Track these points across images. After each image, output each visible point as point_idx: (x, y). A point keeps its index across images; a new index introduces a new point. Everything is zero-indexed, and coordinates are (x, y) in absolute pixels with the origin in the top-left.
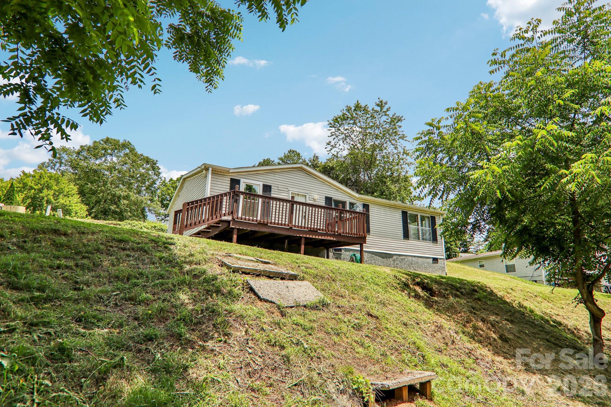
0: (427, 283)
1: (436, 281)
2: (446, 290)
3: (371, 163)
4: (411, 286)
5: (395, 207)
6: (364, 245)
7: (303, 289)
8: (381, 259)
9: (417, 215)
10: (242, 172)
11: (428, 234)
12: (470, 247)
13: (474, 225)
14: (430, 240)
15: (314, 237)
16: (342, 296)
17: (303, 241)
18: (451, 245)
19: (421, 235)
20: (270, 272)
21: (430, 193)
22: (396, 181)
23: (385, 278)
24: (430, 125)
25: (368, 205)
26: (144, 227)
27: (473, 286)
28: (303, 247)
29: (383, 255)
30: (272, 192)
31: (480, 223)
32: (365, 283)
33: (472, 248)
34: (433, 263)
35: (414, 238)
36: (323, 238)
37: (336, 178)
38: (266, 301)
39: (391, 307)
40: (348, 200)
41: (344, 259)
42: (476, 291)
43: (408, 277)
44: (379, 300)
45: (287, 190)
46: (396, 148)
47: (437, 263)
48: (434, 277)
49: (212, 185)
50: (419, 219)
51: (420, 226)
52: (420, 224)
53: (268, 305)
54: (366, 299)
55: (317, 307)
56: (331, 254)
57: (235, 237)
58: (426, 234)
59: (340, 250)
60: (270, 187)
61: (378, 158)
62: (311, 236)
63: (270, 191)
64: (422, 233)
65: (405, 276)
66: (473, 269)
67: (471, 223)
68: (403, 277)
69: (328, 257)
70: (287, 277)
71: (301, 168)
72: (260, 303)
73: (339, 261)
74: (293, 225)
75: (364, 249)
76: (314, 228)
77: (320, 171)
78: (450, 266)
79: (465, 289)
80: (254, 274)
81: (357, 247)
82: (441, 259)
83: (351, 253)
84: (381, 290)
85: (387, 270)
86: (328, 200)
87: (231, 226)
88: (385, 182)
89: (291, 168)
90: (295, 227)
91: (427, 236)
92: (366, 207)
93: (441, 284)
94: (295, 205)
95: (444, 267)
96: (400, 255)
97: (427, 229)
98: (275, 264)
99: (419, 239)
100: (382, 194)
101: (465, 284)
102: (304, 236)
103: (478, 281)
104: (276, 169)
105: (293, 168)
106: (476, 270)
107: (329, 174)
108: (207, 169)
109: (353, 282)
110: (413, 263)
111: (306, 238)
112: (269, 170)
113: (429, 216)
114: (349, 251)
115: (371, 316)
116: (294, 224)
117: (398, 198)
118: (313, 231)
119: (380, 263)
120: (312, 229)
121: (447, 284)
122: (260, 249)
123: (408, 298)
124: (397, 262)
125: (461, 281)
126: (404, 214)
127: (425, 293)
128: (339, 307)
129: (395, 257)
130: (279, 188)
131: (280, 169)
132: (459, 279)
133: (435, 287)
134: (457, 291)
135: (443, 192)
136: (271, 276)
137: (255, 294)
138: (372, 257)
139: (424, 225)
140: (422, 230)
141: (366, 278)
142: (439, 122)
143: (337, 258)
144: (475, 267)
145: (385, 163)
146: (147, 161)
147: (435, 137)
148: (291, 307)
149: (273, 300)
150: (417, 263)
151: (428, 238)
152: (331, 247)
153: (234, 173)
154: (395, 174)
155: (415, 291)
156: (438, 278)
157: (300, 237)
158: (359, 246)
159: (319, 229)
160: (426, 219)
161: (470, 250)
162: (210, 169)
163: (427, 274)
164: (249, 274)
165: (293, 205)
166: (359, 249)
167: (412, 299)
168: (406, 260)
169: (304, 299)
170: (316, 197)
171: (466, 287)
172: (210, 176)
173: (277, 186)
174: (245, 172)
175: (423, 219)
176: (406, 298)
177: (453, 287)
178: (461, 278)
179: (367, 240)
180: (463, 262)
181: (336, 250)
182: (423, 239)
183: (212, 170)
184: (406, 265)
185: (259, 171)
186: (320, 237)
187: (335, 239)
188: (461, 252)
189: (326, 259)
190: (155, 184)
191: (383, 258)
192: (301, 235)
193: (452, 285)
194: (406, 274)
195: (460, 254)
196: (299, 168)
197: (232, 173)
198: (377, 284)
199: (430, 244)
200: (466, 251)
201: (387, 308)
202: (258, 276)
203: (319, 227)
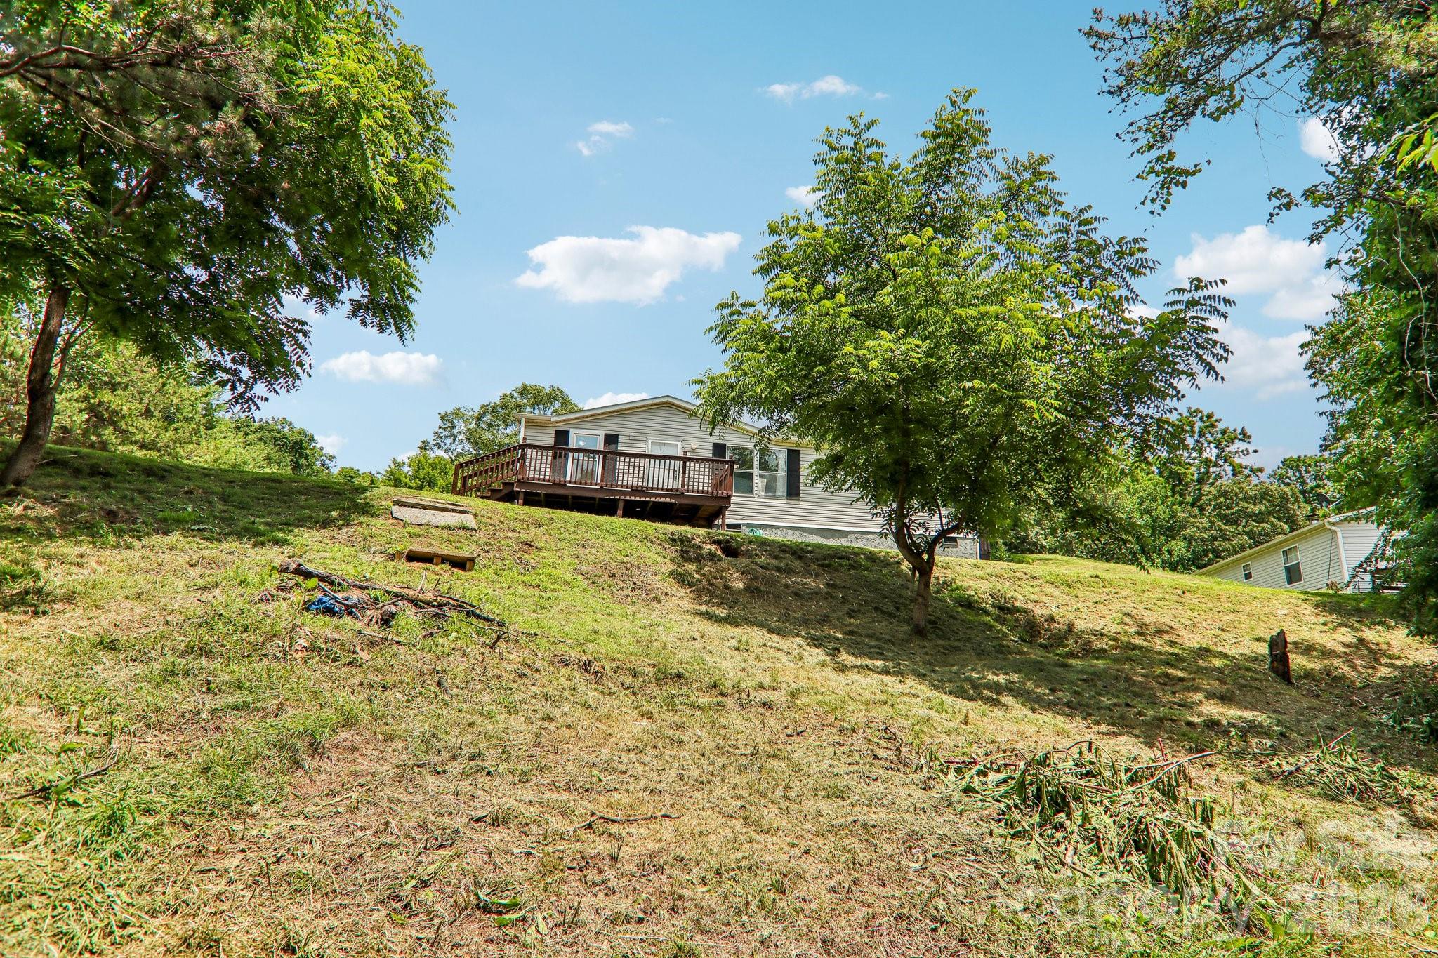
4: (697, 543)
10: (572, 419)
15: (638, 498)
17: (621, 505)
25: (798, 452)
28: (619, 512)
30: (619, 444)
36: (653, 499)
40: (756, 446)
45: (644, 439)
60: (617, 436)
62: (633, 498)
63: (617, 442)
71: (670, 403)
86: (718, 447)
87: (515, 489)
89: (651, 405)
92: (794, 454)
102: (622, 497)
105: (655, 405)
111: (626, 501)
116: (609, 482)
130: (631, 438)
153: (560, 421)
165: (605, 457)
170: (695, 445)
173: (628, 434)
174: (576, 419)
185: (598, 415)
186: (648, 499)
187: (673, 501)
192: (617, 497)
196: (665, 403)
197: (556, 422)
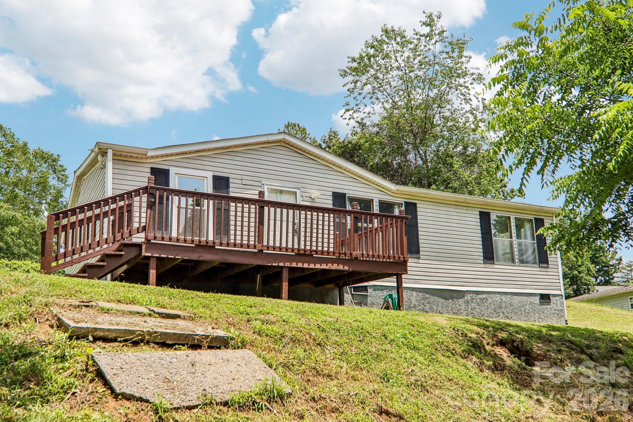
0: (522, 341)
1: (539, 337)
2: (560, 351)
3: (425, 133)
4: (488, 348)
5: (466, 206)
6: (403, 276)
7: (232, 367)
8: (442, 300)
9: (509, 218)
10: (172, 155)
11: (530, 251)
12: (615, 275)
13: (614, 224)
14: (535, 263)
15: (306, 266)
16: (329, 376)
17: (285, 275)
18: (580, 273)
19: (516, 253)
20: (166, 334)
21: (520, 162)
22: (470, 162)
23: (432, 336)
24: (524, 27)
25: (415, 205)
26: (32, 268)
27: (615, 342)
28: (285, 286)
29: (446, 294)
30: (231, 190)
31: (627, 218)
32: (388, 347)
33: (618, 277)
34: (541, 304)
35: (505, 260)
36: (324, 266)
37: (362, 164)
38: (129, 398)
39: (437, 392)
40: (376, 197)
41: (373, 304)
42: (621, 352)
43: (481, 331)
44: (413, 379)
45: (259, 184)
46: (468, 101)
47: (549, 303)
48: (535, 327)
49: (116, 181)
50: (513, 224)
51: (514, 238)
52: (514, 235)
53: (132, 406)
54: (385, 378)
55: (254, 403)
56: (347, 297)
57: (153, 273)
58: (526, 251)
59: (365, 288)
60: (227, 179)
61: (437, 120)
62: (300, 265)
63: (228, 187)
64: (520, 250)
65: (475, 328)
66: (619, 311)
67: (609, 221)
68: (472, 332)
69: (342, 303)
70: (205, 343)
71: (284, 141)
72: (112, 403)
73: (365, 309)
74: (263, 246)
75: (404, 285)
76: (305, 250)
77: (335, 153)
78: (575, 308)
79: (598, 348)
80: (126, 341)
81: (391, 282)
82: (555, 296)
83: (386, 293)
84: (421, 359)
85: (442, 320)
86: (339, 197)
87: (144, 254)
88: (451, 165)
89: (265, 143)
90: (268, 248)
91: (530, 255)
92: (411, 207)
93: (550, 341)
94: (266, 209)
95: (562, 310)
96: (478, 293)
97: (529, 242)
98: (191, 319)
99: (513, 261)
100: (446, 185)
101: (597, 339)
102: (288, 264)
103: (625, 331)
104: (236, 146)
105: (268, 142)
106: (624, 312)
107: (352, 156)
108: (104, 154)
109: (362, 346)
110: (503, 306)
111: (291, 269)
112: (222, 148)
113: (532, 217)
114: (382, 290)
115: (388, 413)
116: (265, 243)
117: (477, 192)
118: (304, 255)
119: (440, 308)
120: (301, 252)
121: (562, 340)
122: (176, 291)
123: (477, 371)
124: (473, 305)
125: (591, 335)
126: (485, 217)
127: (516, 360)
128: (313, 399)
129: (468, 297)
130: (244, 182)
131: (244, 145)
132: (586, 330)
133: (537, 347)
134: (583, 352)
135: (547, 159)
136: (168, 342)
137: (106, 384)
138: (424, 299)
139: (522, 235)
140: (520, 245)
141: (392, 337)
142: (541, 18)
143: (359, 304)
144: (622, 308)
145: (450, 130)
146: (43, 157)
147: (532, 51)
148: (190, 408)
149: (147, 395)
150: (511, 305)
151: (531, 258)
152: (346, 284)
153: (157, 157)
154: (470, 150)
155: (495, 356)
156: (544, 330)
157: (278, 267)
158: (394, 279)
159: (316, 252)
160: (527, 226)
161: (616, 280)
162: (110, 152)
163: (523, 324)
164: (115, 340)
165: (262, 208)
166: (395, 284)
167: (487, 373)
168: (490, 300)
169: (227, 387)
170: (315, 194)
171: (600, 344)
172: (110, 165)
173: (240, 177)
174: (177, 154)
175: (520, 224)
176: (474, 371)
177: (572, 345)
178: (590, 327)
179: (409, 269)
180: (601, 300)
181: (356, 289)
182: (522, 262)
183: (114, 155)
184: (489, 310)
185: (204, 151)
186: (318, 266)
187: (346, 268)
188: (598, 284)
189: (338, 307)
190: (62, 196)
191: (446, 299)
192: (281, 264)
193: (572, 342)
194: (479, 326)
195: (597, 288)
196: (280, 141)
197: (152, 157)
198: (415, 348)
199: (535, 270)
200: (607, 283)
201: (428, 395)
202: (136, 344)
203: (314, 248)
